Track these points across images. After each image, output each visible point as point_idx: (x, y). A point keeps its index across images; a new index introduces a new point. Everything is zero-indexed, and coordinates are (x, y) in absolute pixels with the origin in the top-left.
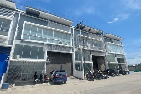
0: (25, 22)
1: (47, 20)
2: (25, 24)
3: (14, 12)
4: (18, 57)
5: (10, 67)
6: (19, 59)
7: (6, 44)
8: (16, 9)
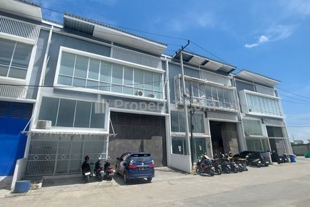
0: (61, 47)
1: (110, 42)
2: (63, 52)
3: (39, 27)
4: (49, 123)
5: (31, 146)
6: (51, 129)
7: (22, 97)
8: (43, 22)
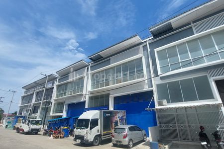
5: (159, 118)
6: (167, 105)
7: (146, 88)
8: (143, 41)
